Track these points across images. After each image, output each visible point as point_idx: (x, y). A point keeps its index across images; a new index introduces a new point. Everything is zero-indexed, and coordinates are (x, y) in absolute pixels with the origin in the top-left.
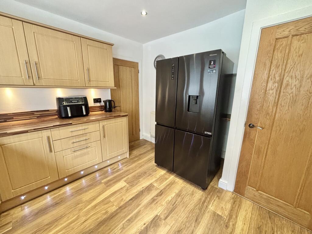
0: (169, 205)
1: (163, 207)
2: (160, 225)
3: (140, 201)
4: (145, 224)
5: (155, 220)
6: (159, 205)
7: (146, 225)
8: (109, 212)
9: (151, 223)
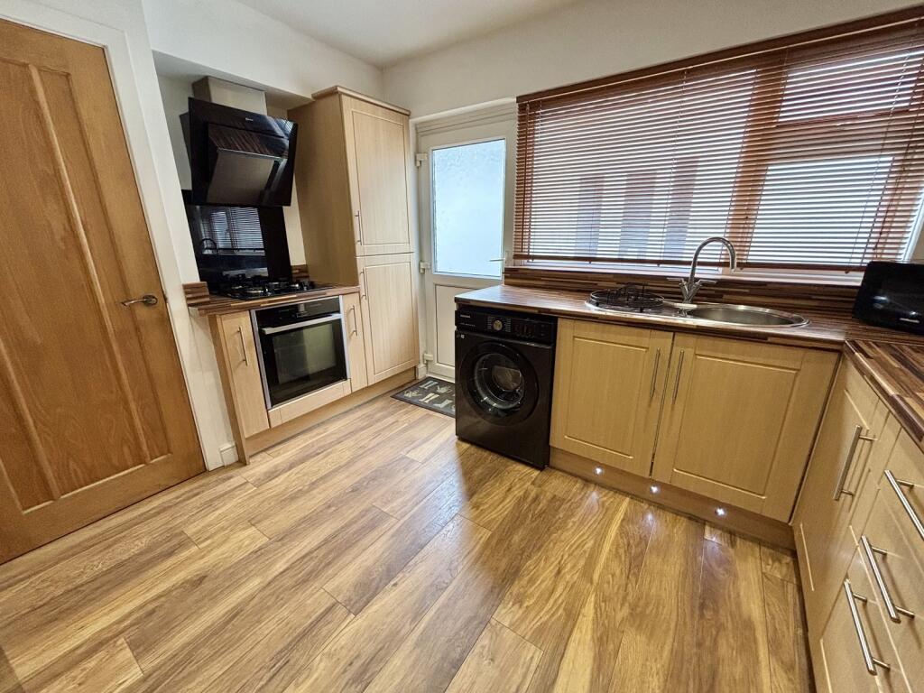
0: (302, 662)
1: (327, 649)
2: (352, 589)
3: (417, 660)
4: (395, 585)
5: (364, 599)
6: (344, 652)
7: (392, 583)
8: (513, 605)
9: (377, 589)
